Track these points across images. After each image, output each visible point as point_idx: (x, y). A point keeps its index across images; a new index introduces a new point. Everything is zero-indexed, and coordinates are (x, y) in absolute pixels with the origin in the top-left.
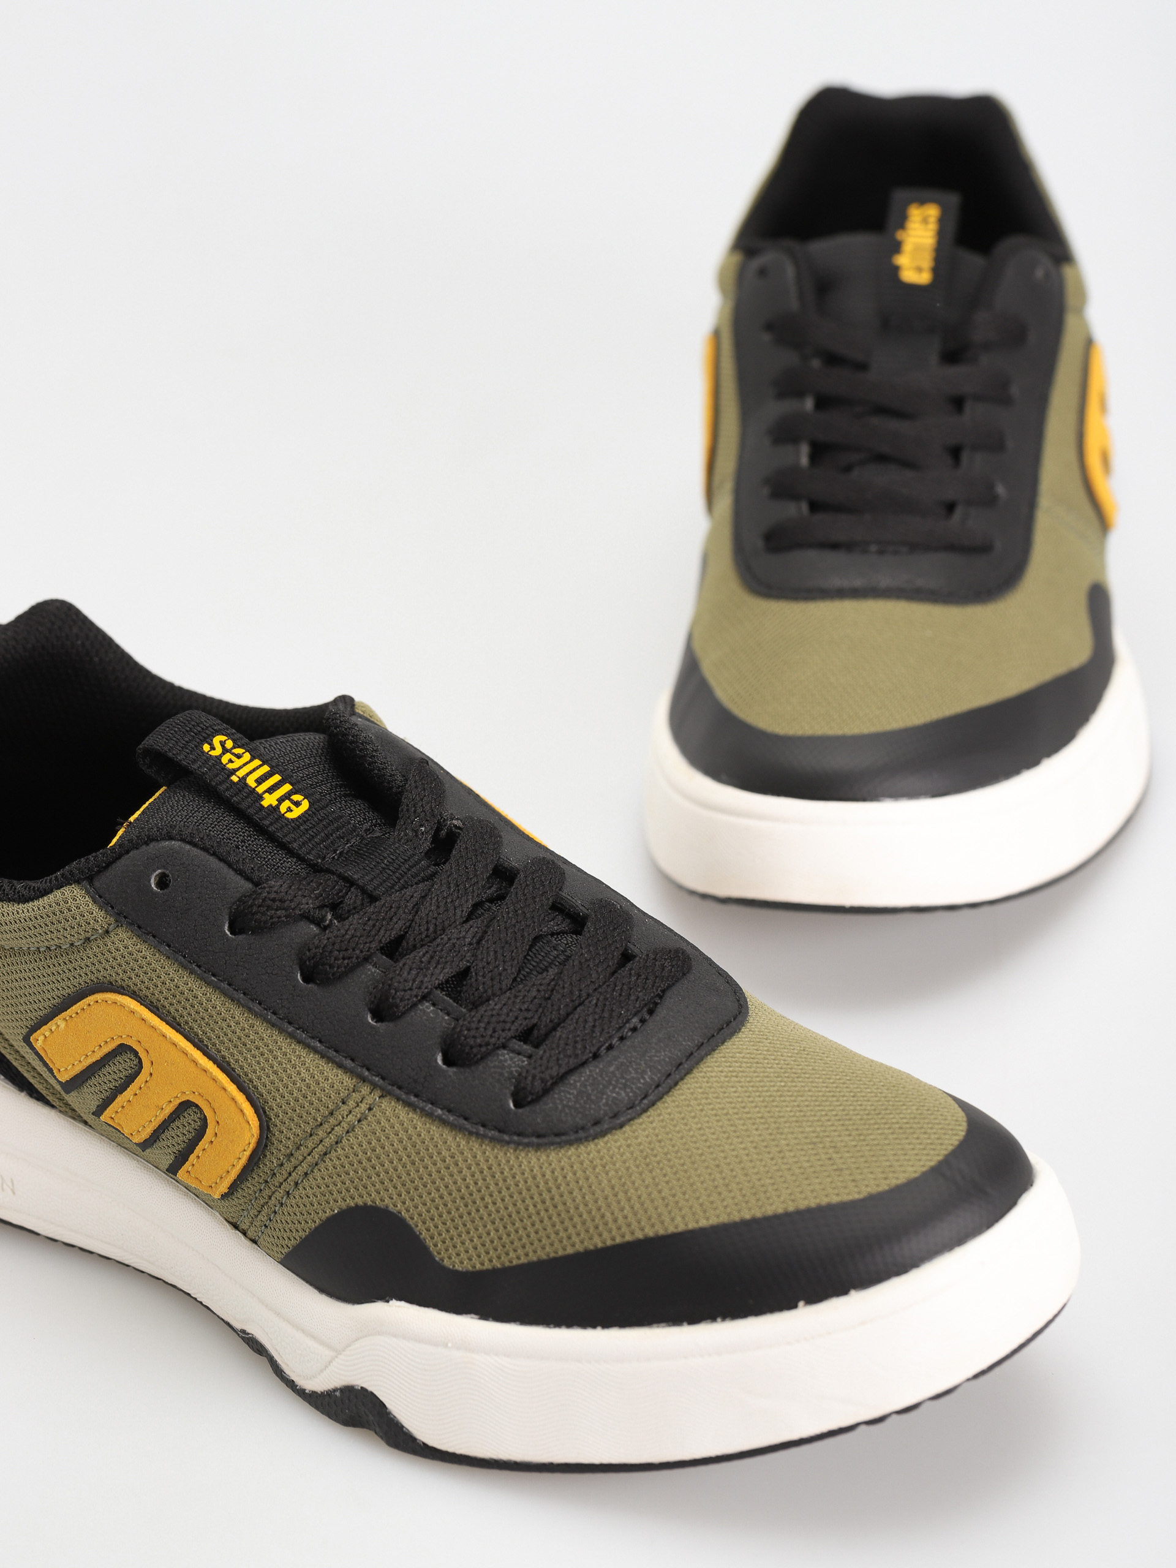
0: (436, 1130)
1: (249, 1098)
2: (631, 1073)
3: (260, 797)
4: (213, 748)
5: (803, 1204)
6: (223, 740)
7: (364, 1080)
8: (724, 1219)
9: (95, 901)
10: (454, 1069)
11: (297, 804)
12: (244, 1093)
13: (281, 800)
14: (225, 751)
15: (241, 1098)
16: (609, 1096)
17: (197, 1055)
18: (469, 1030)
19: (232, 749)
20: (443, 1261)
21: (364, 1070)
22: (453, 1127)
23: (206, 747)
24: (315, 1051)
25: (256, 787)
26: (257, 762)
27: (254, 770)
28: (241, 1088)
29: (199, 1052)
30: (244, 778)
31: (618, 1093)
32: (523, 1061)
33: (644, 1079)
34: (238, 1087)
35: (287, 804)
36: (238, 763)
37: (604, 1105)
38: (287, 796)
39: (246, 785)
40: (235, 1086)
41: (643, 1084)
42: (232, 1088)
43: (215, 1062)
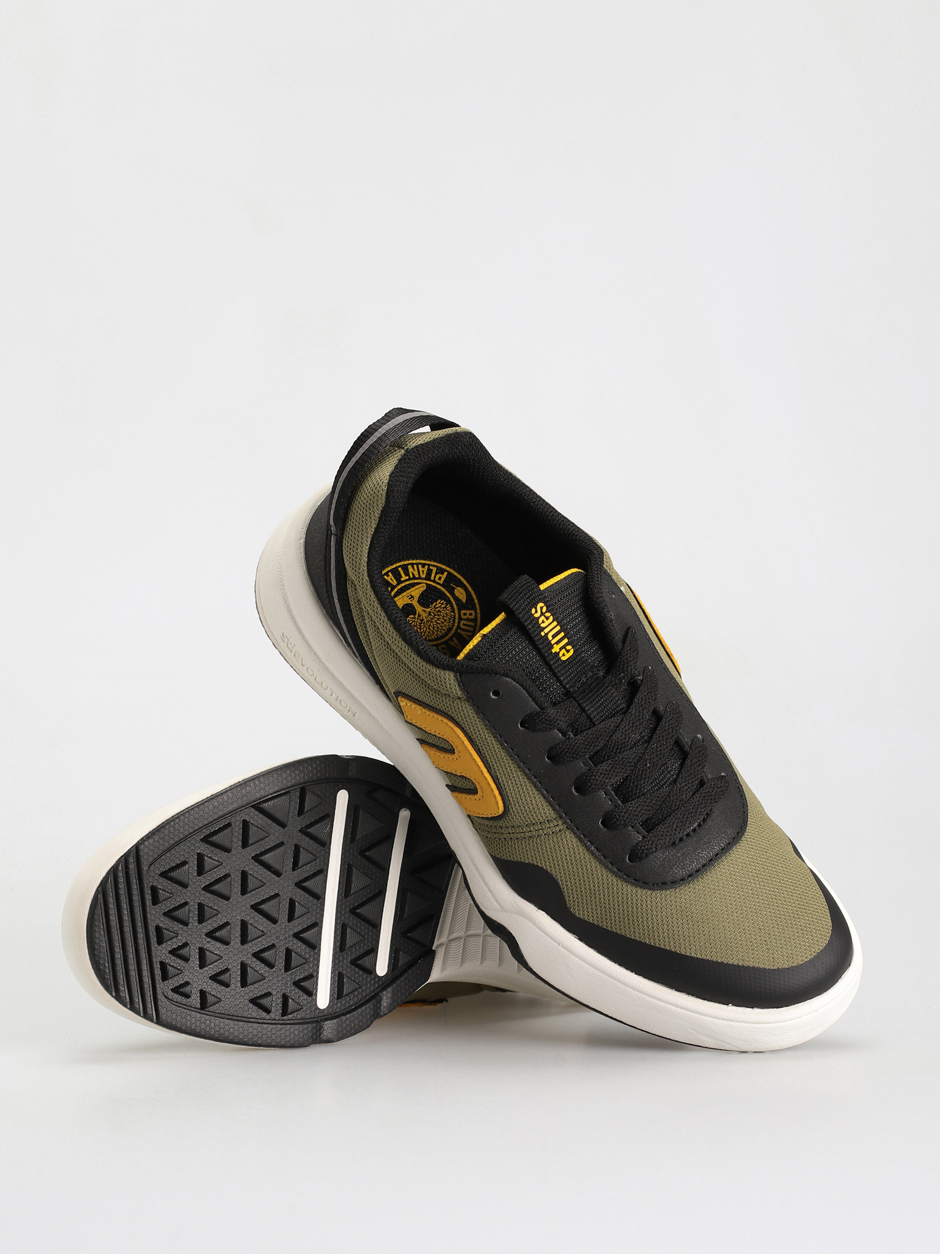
0: (587, 856)
1: (503, 800)
2: (687, 860)
3: (552, 647)
4: (536, 612)
5: (746, 964)
6: (542, 606)
7: (561, 817)
8: (709, 958)
9: (459, 686)
10: (606, 830)
11: (568, 651)
12: (501, 796)
13: (561, 649)
14: (542, 614)
15: (499, 798)
16: (674, 871)
17: (485, 771)
18: (619, 816)
19: (545, 613)
20: (570, 908)
21: (564, 814)
22: (596, 858)
23: (533, 611)
24: (543, 795)
25: (552, 640)
26: (555, 623)
27: (551, 630)
28: (501, 794)
29: (486, 770)
30: (547, 634)
31: (678, 871)
32: (639, 838)
33: (692, 866)
34: (499, 792)
35: (563, 651)
36: (547, 623)
37: (670, 875)
38: (564, 647)
39: (547, 638)
40: (498, 792)
41: (691, 868)
42: (496, 792)
43: (492, 777)
